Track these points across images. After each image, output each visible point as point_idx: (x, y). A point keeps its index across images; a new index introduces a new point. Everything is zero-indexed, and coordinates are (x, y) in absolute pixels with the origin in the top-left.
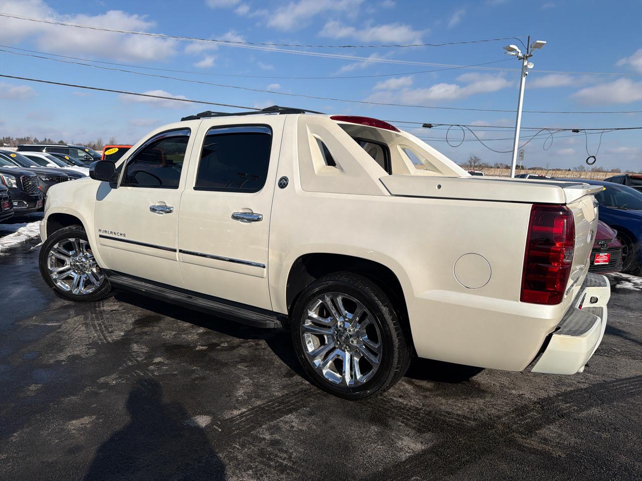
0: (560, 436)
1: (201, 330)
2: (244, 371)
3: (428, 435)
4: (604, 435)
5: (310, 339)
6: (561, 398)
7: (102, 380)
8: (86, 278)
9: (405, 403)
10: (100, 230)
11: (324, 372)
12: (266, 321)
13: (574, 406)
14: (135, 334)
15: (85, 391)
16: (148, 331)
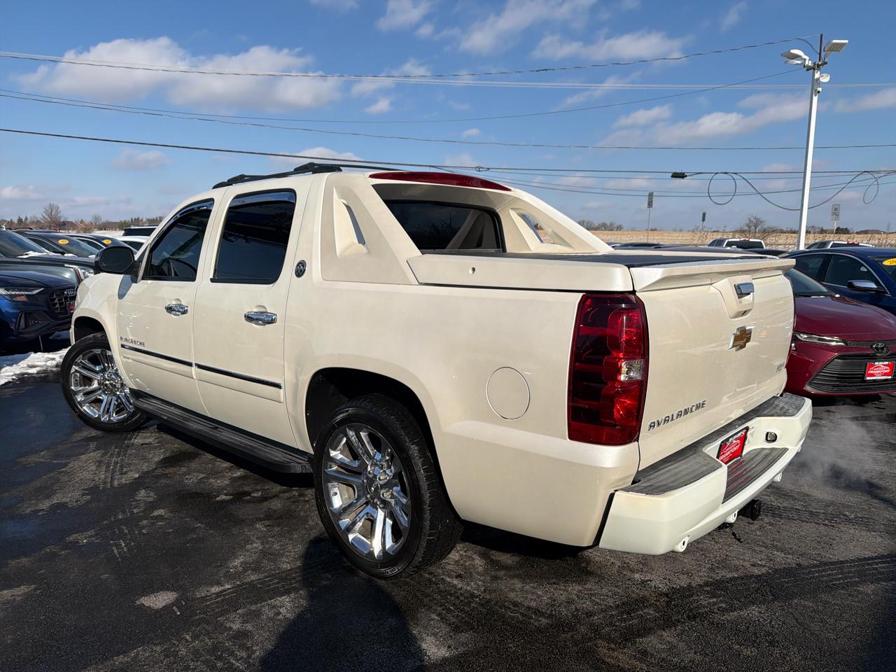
0: (672, 648)
1: (239, 473)
2: (261, 531)
3: (463, 637)
4: (747, 652)
5: (336, 490)
6: (709, 589)
7: (71, 538)
8: (117, 401)
9: (459, 586)
10: (121, 339)
11: (351, 537)
12: (290, 462)
13: (721, 602)
14: (152, 476)
15: (43, 552)
16: (170, 473)
